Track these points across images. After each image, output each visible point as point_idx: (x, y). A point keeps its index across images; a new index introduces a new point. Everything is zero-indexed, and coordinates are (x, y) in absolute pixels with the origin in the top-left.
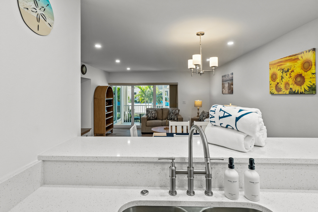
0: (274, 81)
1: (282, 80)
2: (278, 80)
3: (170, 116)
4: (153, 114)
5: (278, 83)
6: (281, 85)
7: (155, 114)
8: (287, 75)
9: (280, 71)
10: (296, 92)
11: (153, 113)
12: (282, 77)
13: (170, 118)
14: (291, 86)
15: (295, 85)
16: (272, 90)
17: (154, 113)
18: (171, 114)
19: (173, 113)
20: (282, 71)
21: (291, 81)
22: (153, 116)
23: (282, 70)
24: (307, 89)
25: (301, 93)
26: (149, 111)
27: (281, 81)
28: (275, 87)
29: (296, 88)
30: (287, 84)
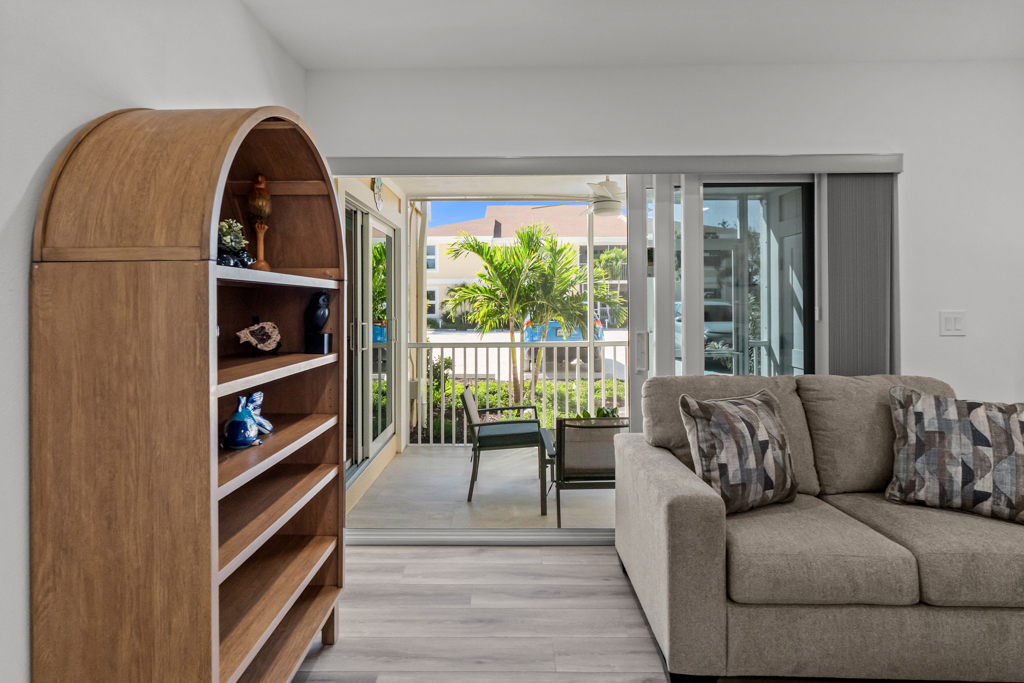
3: (941, 471)
4: (764, 446)
7: (782, 447)
11: (762, 436)
13: (943, 493)
17: (775, 432)
18: (959, 446)
19: (978, 439)
22: (772, 475)
26: (725, 415)
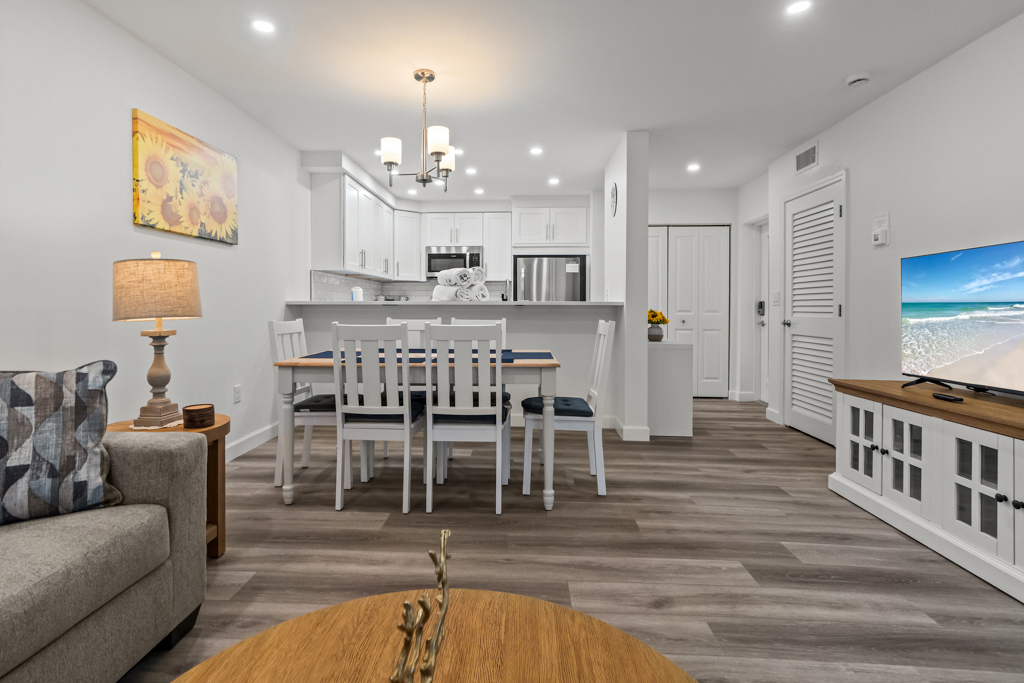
0: (157, 187)
1: (181, 193)
2: (171, 188)
5: (170, 199)
6: (179, 208)
8: (193, 185)
9: (175, 163)
10: (213, 235)
12: (181, 182)
14: (203, 219)
15: (211, 218)
16: (150, 212)
20: (181, 168)
21: (203, 207)
23: (182, 164)
24: (230, 233)
25: (222, 241)
27: (179, 195)
28: (160, 208)
29: (213, 228)
30: (193, 210)
